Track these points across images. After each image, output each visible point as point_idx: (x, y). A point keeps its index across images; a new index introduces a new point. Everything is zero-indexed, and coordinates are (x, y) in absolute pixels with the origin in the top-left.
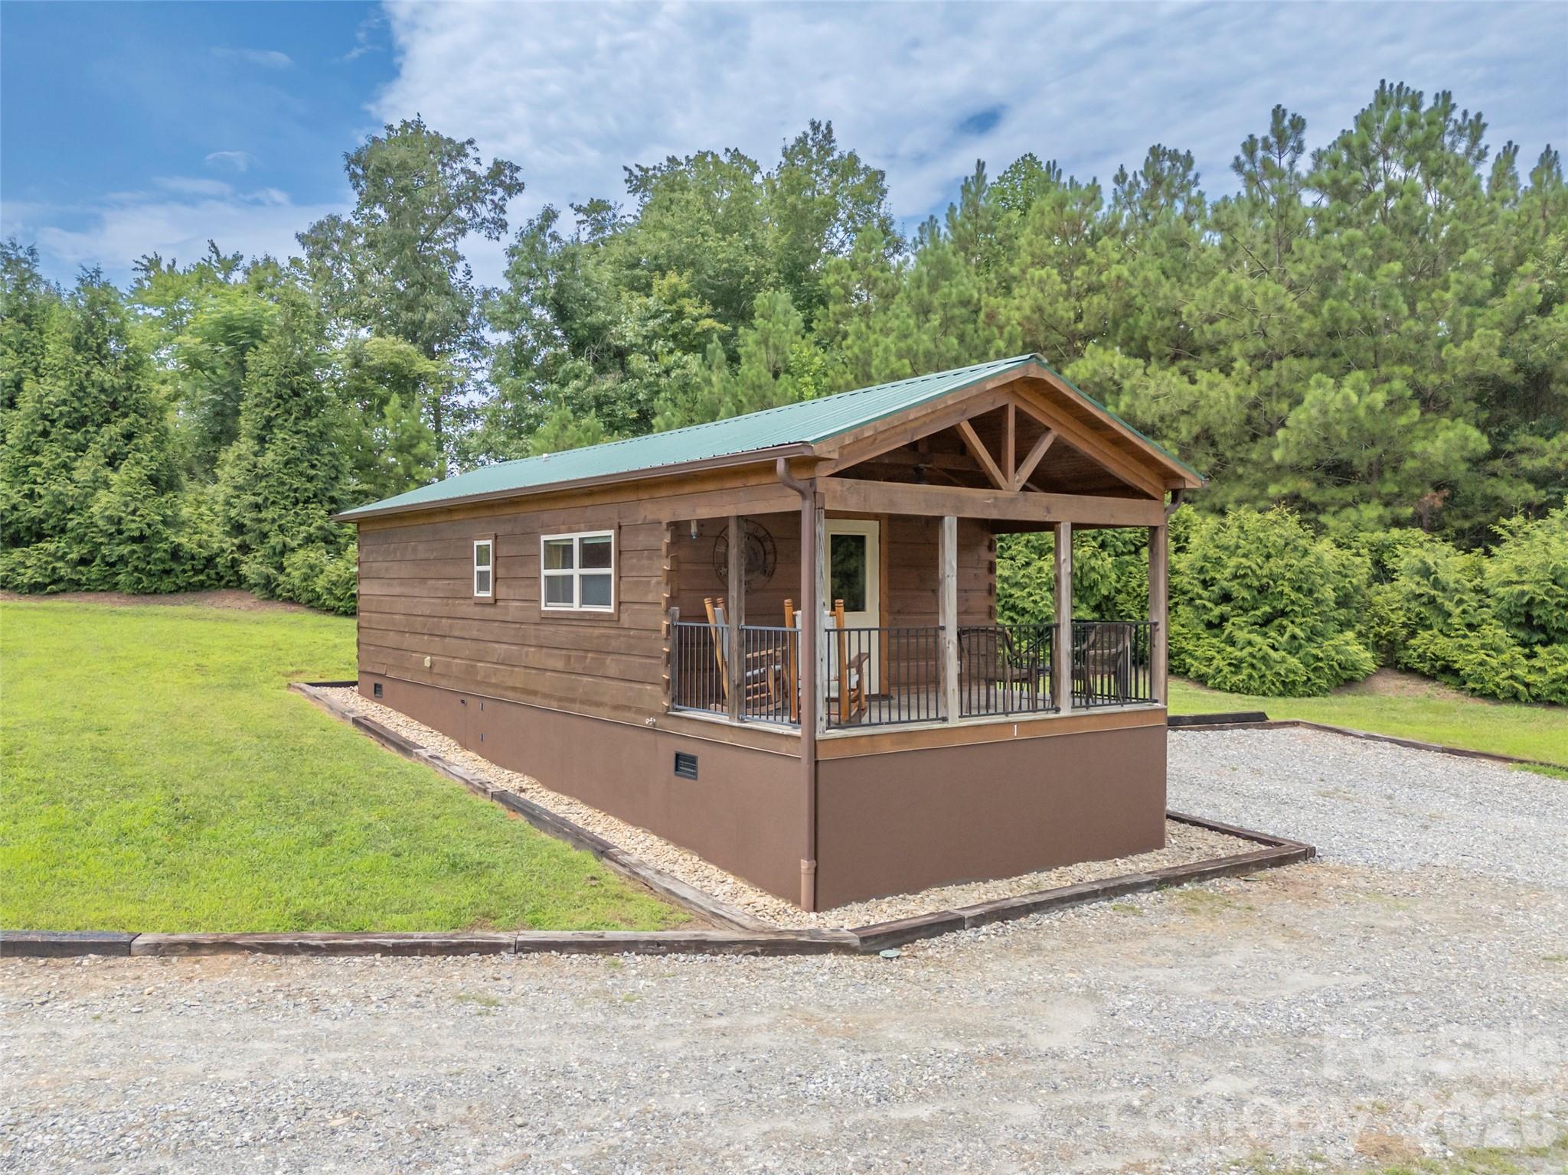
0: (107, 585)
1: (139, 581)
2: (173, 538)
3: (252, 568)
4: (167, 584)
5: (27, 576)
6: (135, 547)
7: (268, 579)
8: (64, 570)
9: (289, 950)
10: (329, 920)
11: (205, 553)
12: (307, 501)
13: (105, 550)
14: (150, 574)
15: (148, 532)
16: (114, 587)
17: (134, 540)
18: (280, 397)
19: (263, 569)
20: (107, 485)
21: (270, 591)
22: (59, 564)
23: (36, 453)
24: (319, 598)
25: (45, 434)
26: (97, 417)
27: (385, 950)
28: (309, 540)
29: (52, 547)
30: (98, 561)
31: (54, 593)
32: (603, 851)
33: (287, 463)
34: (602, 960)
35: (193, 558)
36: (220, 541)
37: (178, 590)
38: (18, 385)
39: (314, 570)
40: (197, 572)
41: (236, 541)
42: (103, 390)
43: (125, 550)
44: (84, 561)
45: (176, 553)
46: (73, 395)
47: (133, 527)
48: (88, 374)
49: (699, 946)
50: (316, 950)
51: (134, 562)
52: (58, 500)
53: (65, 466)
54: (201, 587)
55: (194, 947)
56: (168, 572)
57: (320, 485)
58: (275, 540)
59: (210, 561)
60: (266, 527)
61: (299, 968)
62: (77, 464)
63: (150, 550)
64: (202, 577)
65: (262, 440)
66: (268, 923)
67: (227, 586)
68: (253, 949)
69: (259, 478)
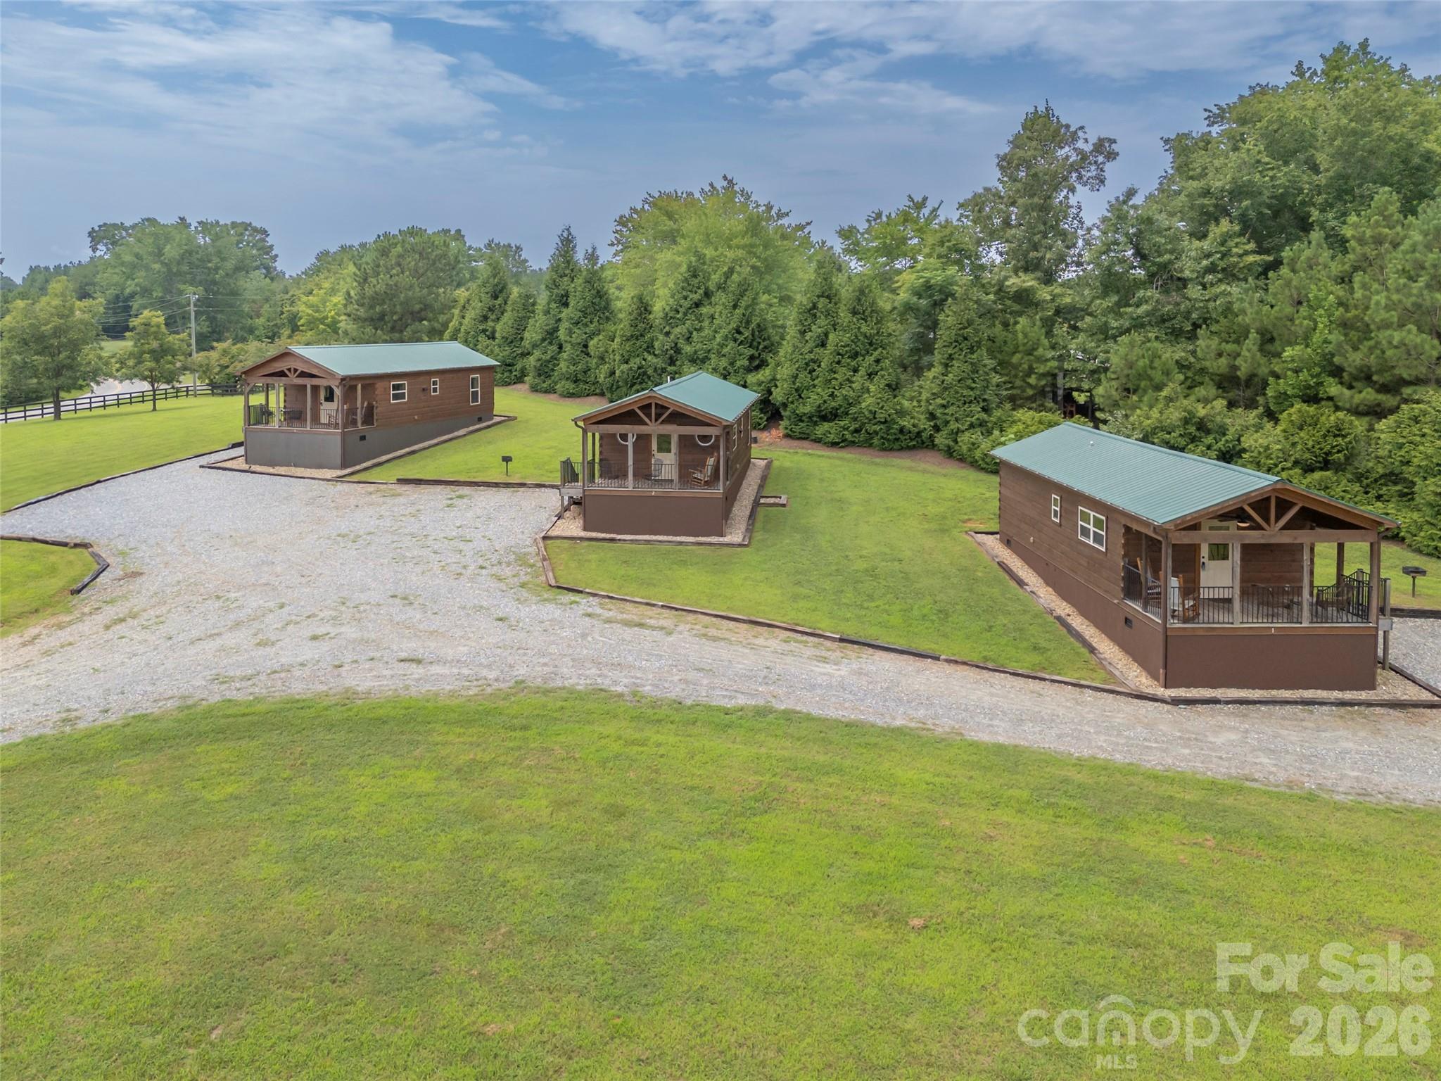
0: (868, 444)
1: (884, 444)
2: (901, 422)
3: (940, 439)
4: (896, 446)
5: (831, 438)
6: (882, 426)
7: (949, 447)
8: (848, 436)
9: (983, 668)
10: (994, 661)
11: (916, 430)
12: (970, 402)
13: (867, 426)
14: (888, 440)
15: (889, 419)
16: (871, 445)
17: (882, 423)
18: (956, 341)
19: (947, 442)
20: (868, 391)
21: (950, 453)
22: (846, 433)
23: (835, 373)
24: (977, 461)
25: (839, 363)
26: (863, 352)
27: (1011, 674)
28: (972, 426)
29: (842, 423)
30: (863, 431)
31: (842, 447)
32: (1092, 650)
33: (959, 381)
34: (1078, 689)
35: (910, 432)
36: (925, 424)
37: (902, 449)
38: (826, 335)
39: (974, 445)
40: (912, 440)
41: (932, 424)
42: (866, 336)
43: (877, 428)
44: (857, 431)
45: (902, 430)
46: (852, 341)
47: (881, 416)
48: (859, 328)
49: (1112, 692)
50: (990, 670)
51: (881, 434)
52: (845, 398)
53: (848, 380)
54: (914, 447)
55: (956, 662)
56: (897, 439)
57: (978, 393)
58: (953, 426)
59: (919, 434)
60: (948, 418)
61: (986, 674)
62: (854, 379)
63: (889, 428)
64: (914, 443)
65: (946, 366)
66: (975, 657)
67: (927, 447)
68: (973, 666)
69: (946, 389)
